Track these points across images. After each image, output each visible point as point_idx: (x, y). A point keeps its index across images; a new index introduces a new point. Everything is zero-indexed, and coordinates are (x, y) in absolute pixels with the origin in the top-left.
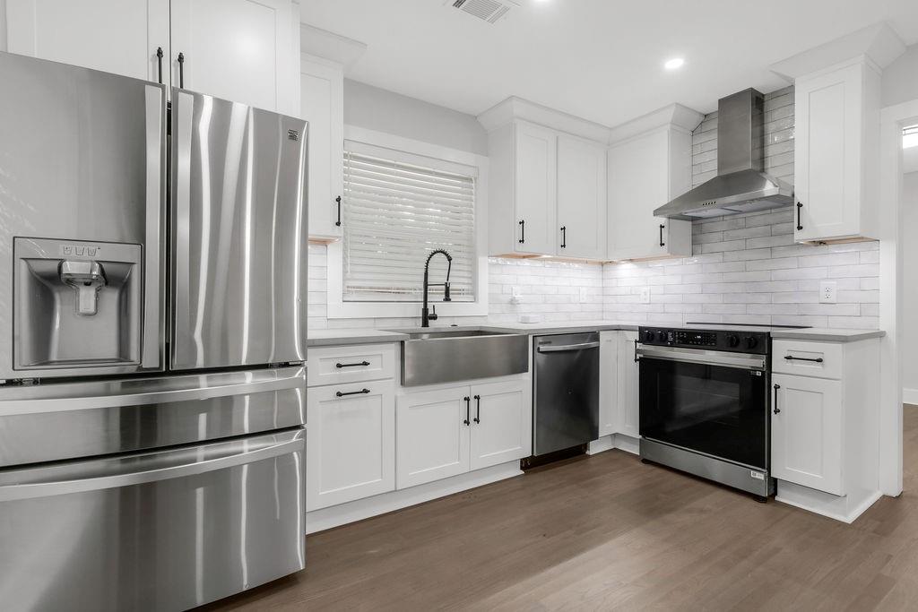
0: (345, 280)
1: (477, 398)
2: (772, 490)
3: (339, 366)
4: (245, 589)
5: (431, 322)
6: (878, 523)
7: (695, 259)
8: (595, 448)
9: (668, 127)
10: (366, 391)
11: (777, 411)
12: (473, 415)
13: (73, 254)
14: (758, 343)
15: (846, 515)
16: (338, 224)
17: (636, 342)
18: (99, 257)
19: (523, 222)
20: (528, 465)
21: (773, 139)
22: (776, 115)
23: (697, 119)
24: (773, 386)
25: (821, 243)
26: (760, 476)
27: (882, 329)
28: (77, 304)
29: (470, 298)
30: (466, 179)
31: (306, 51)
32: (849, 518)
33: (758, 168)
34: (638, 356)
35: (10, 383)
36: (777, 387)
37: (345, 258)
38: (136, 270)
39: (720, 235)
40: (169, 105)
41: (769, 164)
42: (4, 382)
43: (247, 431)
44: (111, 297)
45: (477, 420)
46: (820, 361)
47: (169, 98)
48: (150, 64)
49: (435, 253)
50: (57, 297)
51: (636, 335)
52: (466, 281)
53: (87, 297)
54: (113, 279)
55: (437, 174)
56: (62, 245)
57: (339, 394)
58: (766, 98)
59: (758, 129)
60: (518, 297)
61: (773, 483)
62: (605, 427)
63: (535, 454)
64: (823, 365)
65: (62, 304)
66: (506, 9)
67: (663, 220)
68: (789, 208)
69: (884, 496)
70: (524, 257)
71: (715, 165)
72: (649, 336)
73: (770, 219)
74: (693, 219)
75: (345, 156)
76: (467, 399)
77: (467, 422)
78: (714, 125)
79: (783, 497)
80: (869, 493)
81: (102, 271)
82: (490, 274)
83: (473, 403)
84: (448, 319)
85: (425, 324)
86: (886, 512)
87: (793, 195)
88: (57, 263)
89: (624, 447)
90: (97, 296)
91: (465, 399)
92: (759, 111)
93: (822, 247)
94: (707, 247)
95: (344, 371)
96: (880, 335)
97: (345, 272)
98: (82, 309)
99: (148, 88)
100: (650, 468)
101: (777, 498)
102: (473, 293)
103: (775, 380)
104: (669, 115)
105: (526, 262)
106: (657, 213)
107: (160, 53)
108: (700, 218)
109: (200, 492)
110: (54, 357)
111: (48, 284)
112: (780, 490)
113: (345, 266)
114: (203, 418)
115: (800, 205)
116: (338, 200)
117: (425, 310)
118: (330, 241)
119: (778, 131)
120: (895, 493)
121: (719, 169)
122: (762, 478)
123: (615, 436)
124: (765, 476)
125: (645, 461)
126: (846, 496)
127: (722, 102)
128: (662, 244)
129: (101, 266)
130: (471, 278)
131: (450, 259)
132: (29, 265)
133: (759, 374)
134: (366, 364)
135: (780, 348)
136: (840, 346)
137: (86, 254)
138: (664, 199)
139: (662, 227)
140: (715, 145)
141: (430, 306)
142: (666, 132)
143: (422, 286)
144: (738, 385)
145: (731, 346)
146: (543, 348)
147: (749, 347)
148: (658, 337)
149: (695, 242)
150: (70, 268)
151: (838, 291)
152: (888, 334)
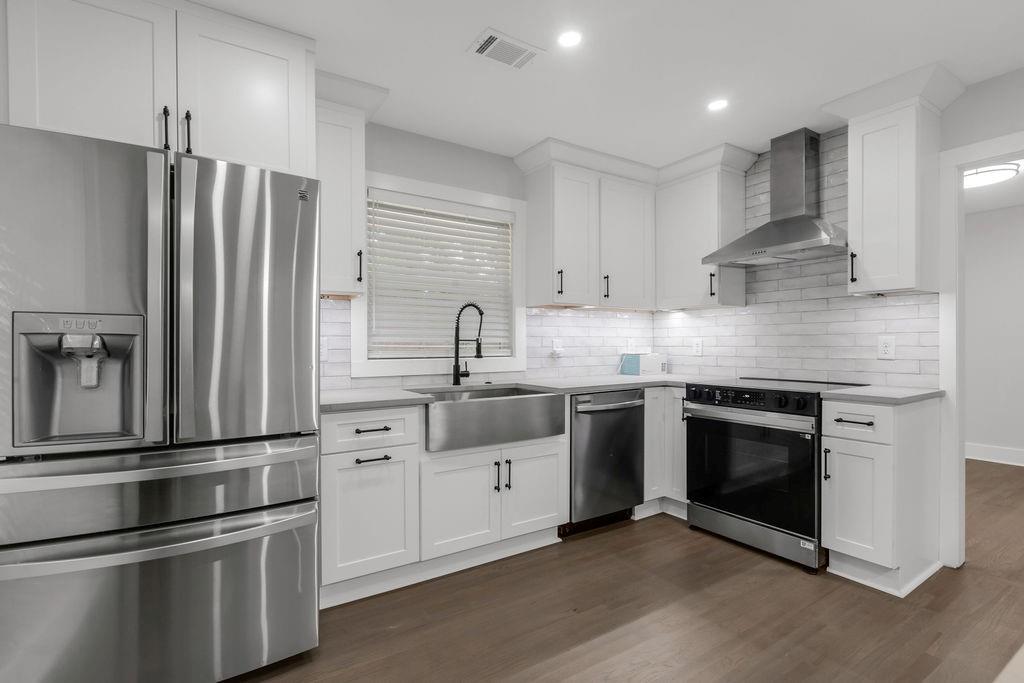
0: (370, 336)
1: (508, 462)
2: (823, 561)
3: (358, 432)
4: (265, 664)
5: (462, 380)
6: (932, 597)
7: (749, 309)
8: (640, 513)
9: (718, 168)
10: (387, 458)
11: (826, 478)
12: (504, 481)
13: (74, 327)
14: (807, 403)
15: (899, 589)
16: (360, 279)
17: (683, 399)
18: (100, 329)
19: (562, 272)
20: (565, 531)
21: (828, 181)
22: (832, 156)
23: (750, 159)
24: (823, 450)
25: (879, 294)
26: (810, 546)
27: (942, 388)
28: (79, 376)
29: (507, 352)
30: (502, 225)
31: (321, 97)
32: (902, 592)
33: (813, 213)
34: (686, 415)
35: (11, 460)
36: (827, 451)
37: (369, 313)
38: (138, 341)
39: (775, 284)
40: (172, 168)
41: (826, 208)
42: (5, 458)
43: (266, 503)
44: (114, 369)
45: (508, 486)
46: (870, 424)
47: (172, 160)
48: (157, 124)
49: (466, 306)
50: (58, 370)
51: (683, 393)
52: (502, 334)
53: (89, 370)
54: (116, 351)
55: (470, 220)
56: (62, 319)
57: (358, 462)
58: (822, 138)
59: (813, 172)
60: (559, 350)
61: (824, 554)
62: (651, 490)
63: (574, 521)
64: (874, 429)
65: (63, 377)
66: (532, 55)
67: (712, 268)
68: (843, 257)
69: (944, 567)
70: (566, 307)
71: (767, 209)
72: (696, 393)
73: (827, 268)
74: (747, 267)
75: (370, 204)
76: (497, 464)
77: (497, 488)
78: (766, 165)
79: (834, 568)
80: (929, 563)
81: (104, 344)
82: (527, 326)
83: (504, 468)
84: (481, 376)
85: (457, 382)
86: (944, 585)
87: (847, 245)
88: (58, 336)
89: (672, 511)
90: (99, 367)
91: (496, 464)
92: (813, 153)
93: (881, 298)
94: (761, 296)
95: (364, 437)
96: (940, 395)
97: (370, 328)
98: (84, 382)
99: (149, 154)
100: (698, 535)
101: (828, 569)
102: (510, 347)
103: (826, 443)
104: (718, 155)
105: (568, 313)
106: (705, 261)
107: (166, 112)
108: (753, 266)
109: (217, 566)
110: (55, 432)
111: (48, 357)
112: (832, 560)
113: (369, 321)
114: (220, 490)
115: (853, 256)
116: (360, 254)
117: (457, 367)
118: (354, 297)
119: (834, 173)
120: (956, 564)
121: (772, 213)
122: (812, 548)
123: (663, 499)
124: (815, 547)
125: (694, 528)
126: (898, 568)
127: (774, 142)
128: (712, 294)
129: (102, 339)
130: (507, 330)
131: (481, 314)
132: (28, 340)
133: (808, 437)
134: (387, 429)
135: (830, 410)
136: (889, 409)
137: (86, 327)
138: (714, 247)
139: (712, 275)
140: (767, 186)
141: (462, 362)
142: (716, 174)
143: (453, 341)
144: (787, 449)
145: (780, 406)
146: (581, 408)
147: (798, 408)
148: (705, 396)
149: (749, 290)
150: (71, 342)
151: (896, 346)
152: (948, 393)
